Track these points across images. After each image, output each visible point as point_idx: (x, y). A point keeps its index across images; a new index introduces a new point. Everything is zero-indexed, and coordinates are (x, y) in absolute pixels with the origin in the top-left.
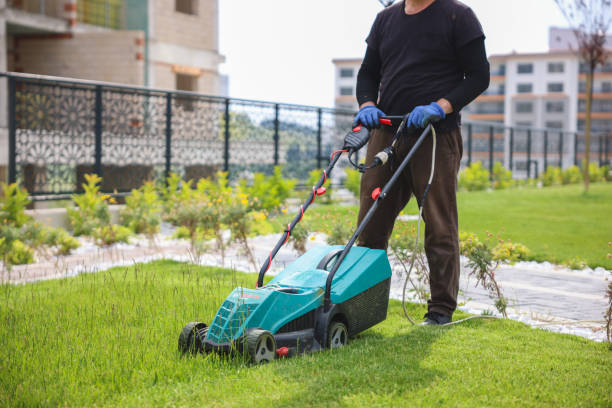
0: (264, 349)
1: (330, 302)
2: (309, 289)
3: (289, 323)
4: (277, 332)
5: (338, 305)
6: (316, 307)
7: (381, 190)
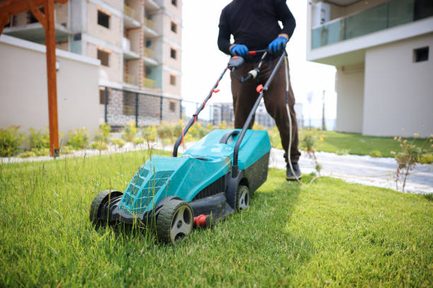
0: (180, 222)
1: (237, 167)
2: (217, 158)
3: (204, 190)
4: (193, 200)
5: (243, 170)
6: (225, 173)
7: (263, 86)
